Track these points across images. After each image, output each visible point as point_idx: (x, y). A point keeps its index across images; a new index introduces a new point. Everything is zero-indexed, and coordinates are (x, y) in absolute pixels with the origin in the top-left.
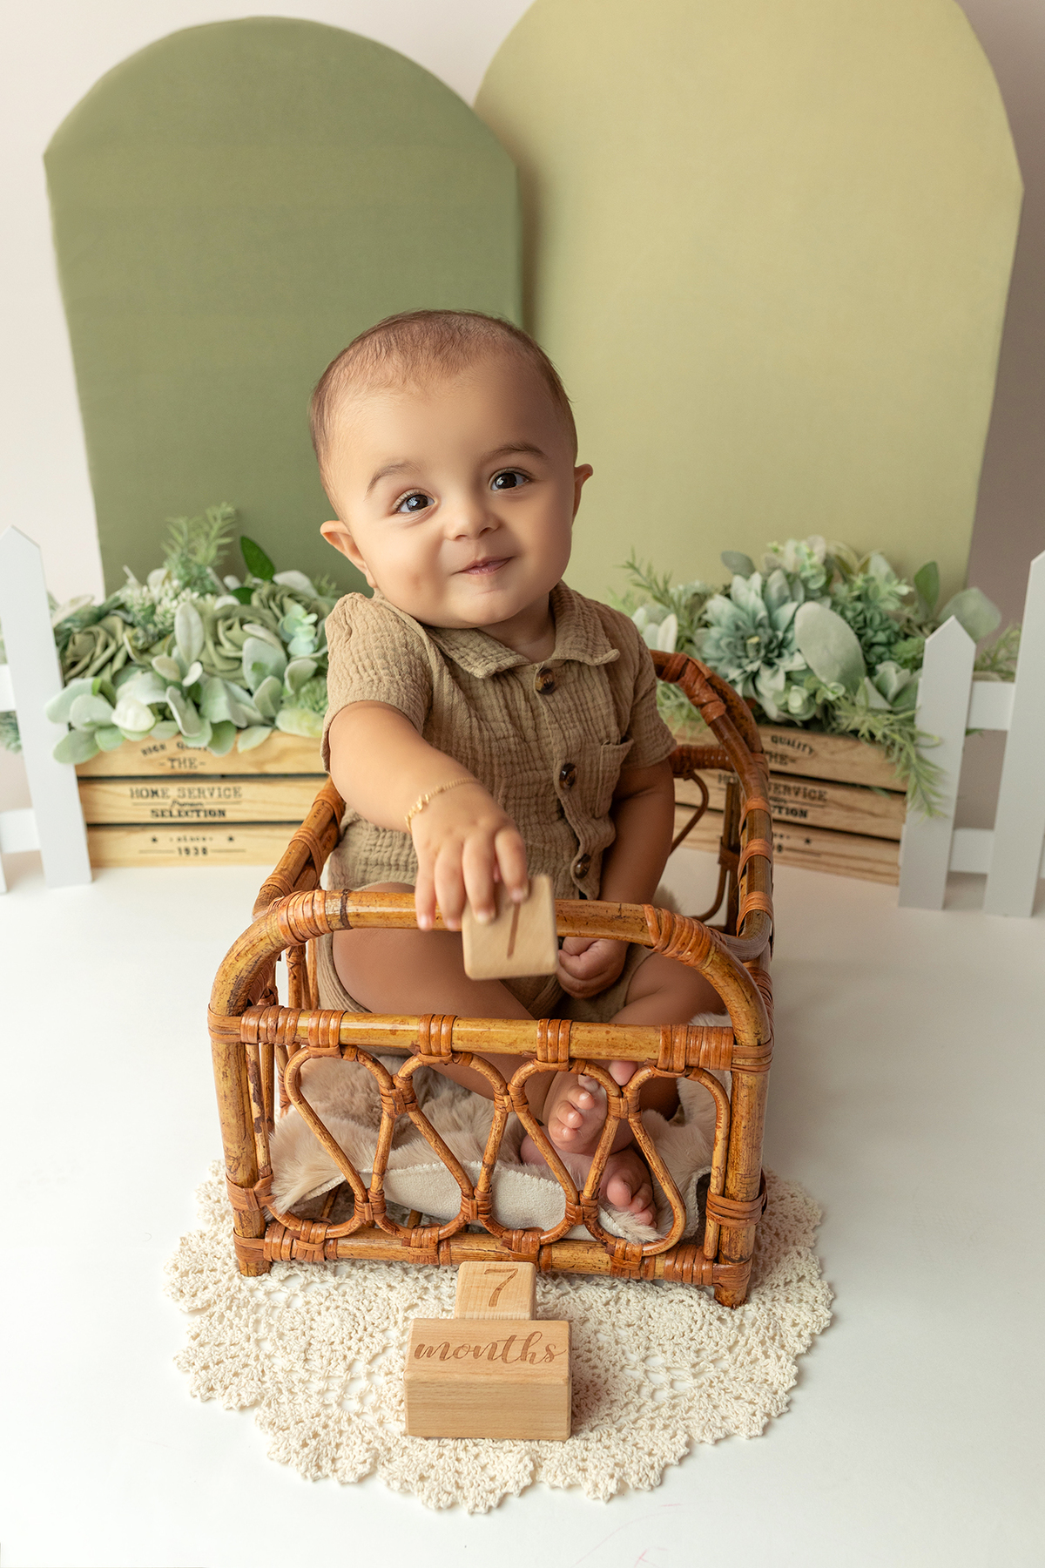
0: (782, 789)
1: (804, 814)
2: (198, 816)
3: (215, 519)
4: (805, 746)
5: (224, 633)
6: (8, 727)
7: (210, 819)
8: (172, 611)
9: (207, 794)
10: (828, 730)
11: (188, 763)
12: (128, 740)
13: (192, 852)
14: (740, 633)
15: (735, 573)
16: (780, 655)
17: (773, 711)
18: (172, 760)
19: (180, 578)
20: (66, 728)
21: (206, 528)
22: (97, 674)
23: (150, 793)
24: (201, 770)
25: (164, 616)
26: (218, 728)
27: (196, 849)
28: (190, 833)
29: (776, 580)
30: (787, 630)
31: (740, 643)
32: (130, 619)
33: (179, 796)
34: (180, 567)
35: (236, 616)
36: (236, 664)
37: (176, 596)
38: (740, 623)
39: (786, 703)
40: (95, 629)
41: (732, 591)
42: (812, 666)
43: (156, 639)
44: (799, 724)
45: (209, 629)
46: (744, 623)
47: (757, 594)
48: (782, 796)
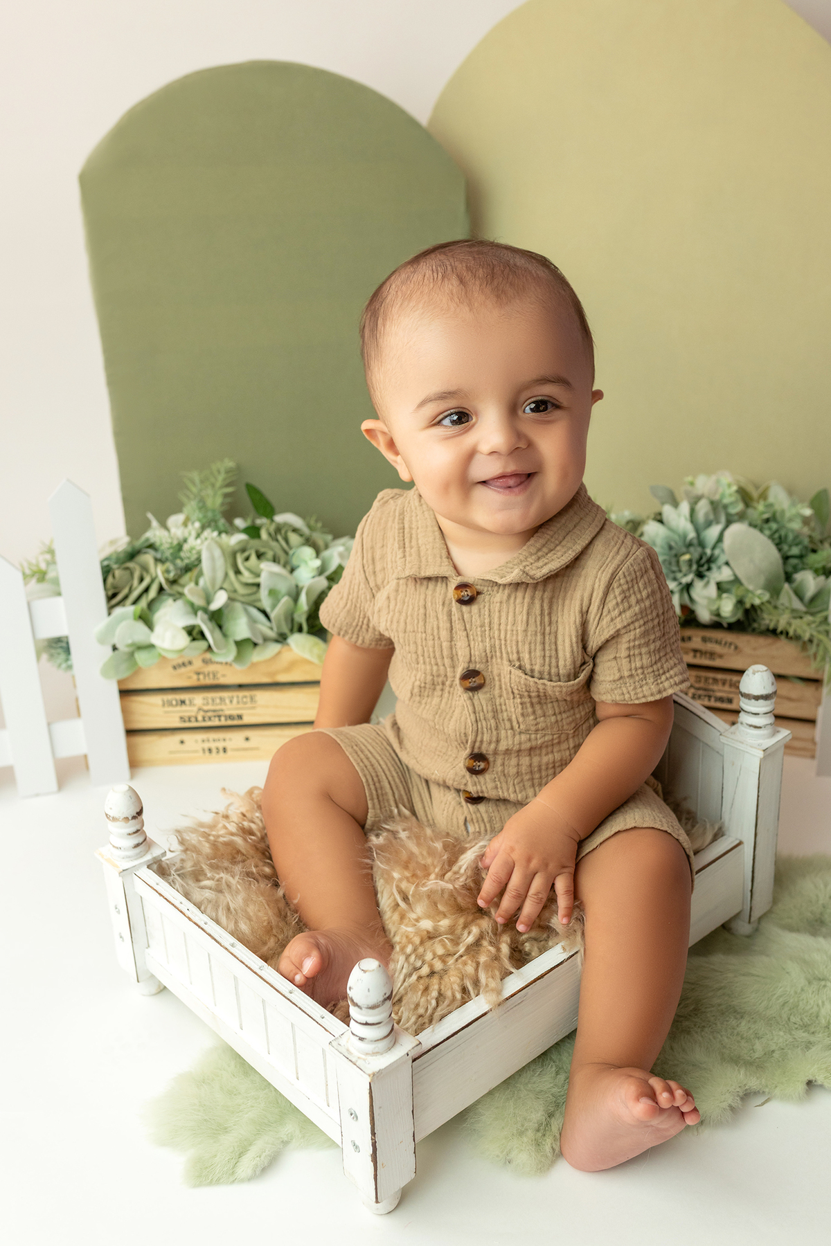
0: (711, 681)
1: (730, 701)
2: (220, 720)
3: (219, 472)
4: (731, 644)
5: (243, 563)
6: (60, 651)
7: (230, 723)
8: (198, 548)
9: (227, 701)
10: (750, 629)
11: (211, 676)
12: (164, 658)
13: (214, 751)
14: (674, 552)
15: (663, 503)
16: (709, 569)
17: (704, 615)
18: (198, 674)
19: (199, 520)
20: (110, 649)
21: (212, 480)
22: (135, 602)
23: (180, 702)
24: (222, 681)
25: (190, 552)
26: (240, 644)
27: (217, 749)
28: (212, 735)
29: (703, 508)
30: (714, 548)
31: (674, 560)
32: (159, 556)
33: (204, 704)
34: (197, 511)
35: (251, 548)
36: (254, 589)
37: (198, 536)
38: (673, 544)
39: (718, 609)
40: (131, 565)
41: (665, 517)
42: (740, 576)
43: (183, 571)
44: (725, 625)
45: (230, 561)
46: (676, 543)
47: (686, 519)
48: (711, 687)
